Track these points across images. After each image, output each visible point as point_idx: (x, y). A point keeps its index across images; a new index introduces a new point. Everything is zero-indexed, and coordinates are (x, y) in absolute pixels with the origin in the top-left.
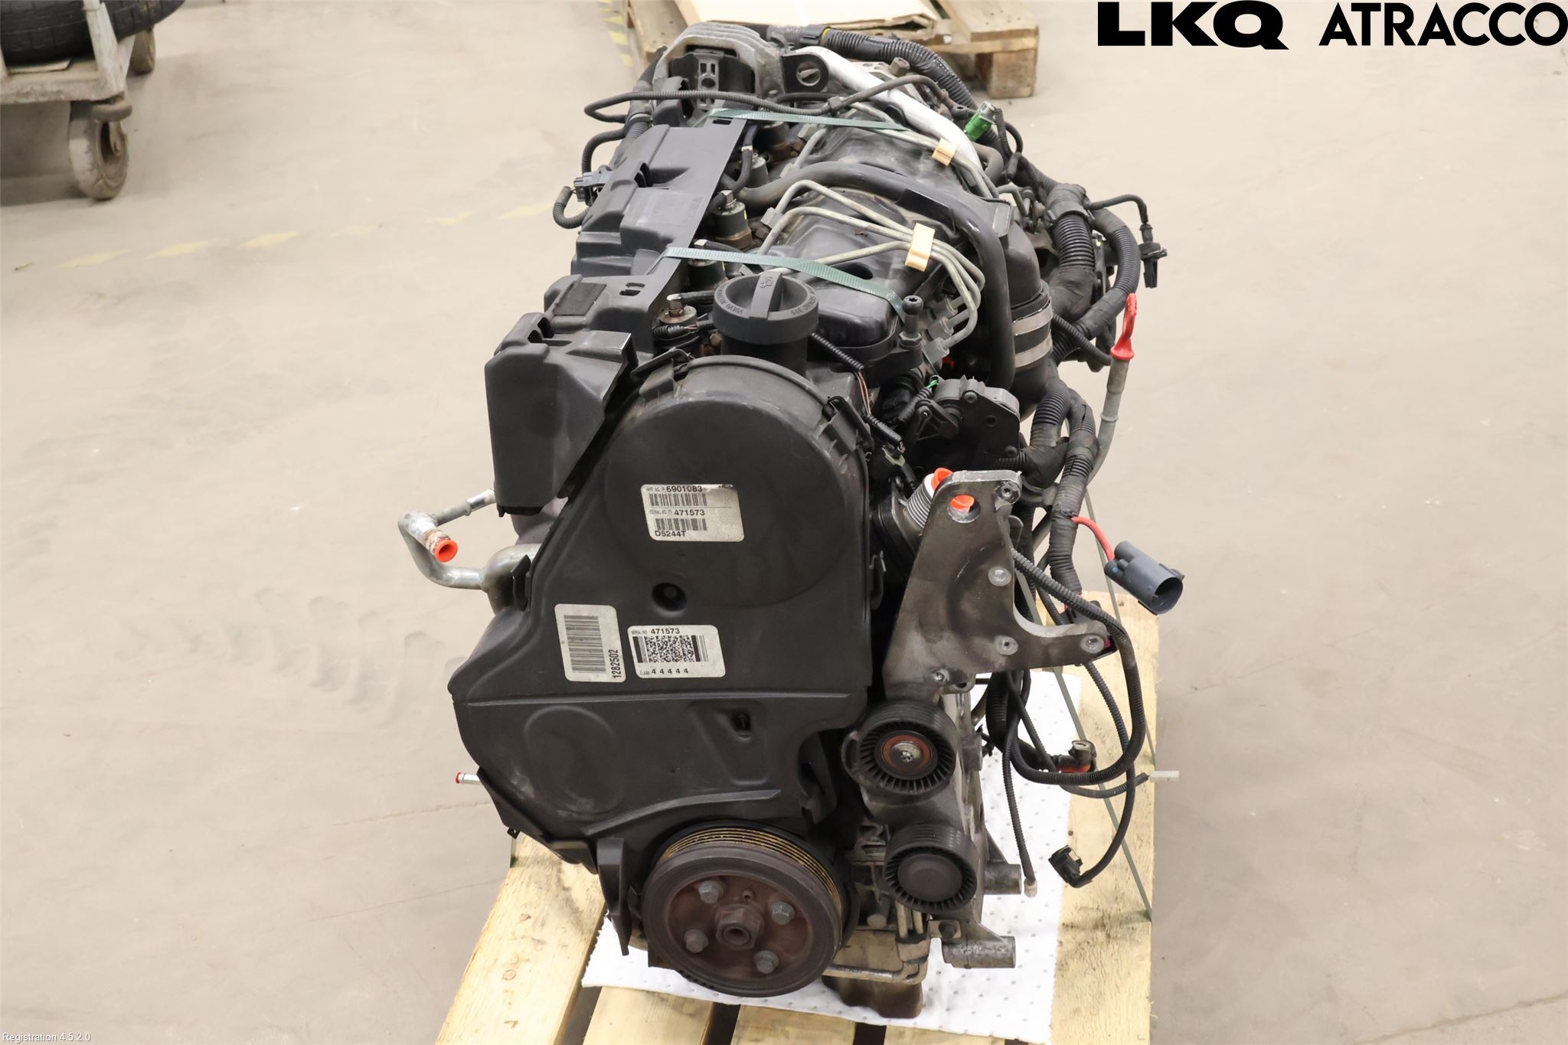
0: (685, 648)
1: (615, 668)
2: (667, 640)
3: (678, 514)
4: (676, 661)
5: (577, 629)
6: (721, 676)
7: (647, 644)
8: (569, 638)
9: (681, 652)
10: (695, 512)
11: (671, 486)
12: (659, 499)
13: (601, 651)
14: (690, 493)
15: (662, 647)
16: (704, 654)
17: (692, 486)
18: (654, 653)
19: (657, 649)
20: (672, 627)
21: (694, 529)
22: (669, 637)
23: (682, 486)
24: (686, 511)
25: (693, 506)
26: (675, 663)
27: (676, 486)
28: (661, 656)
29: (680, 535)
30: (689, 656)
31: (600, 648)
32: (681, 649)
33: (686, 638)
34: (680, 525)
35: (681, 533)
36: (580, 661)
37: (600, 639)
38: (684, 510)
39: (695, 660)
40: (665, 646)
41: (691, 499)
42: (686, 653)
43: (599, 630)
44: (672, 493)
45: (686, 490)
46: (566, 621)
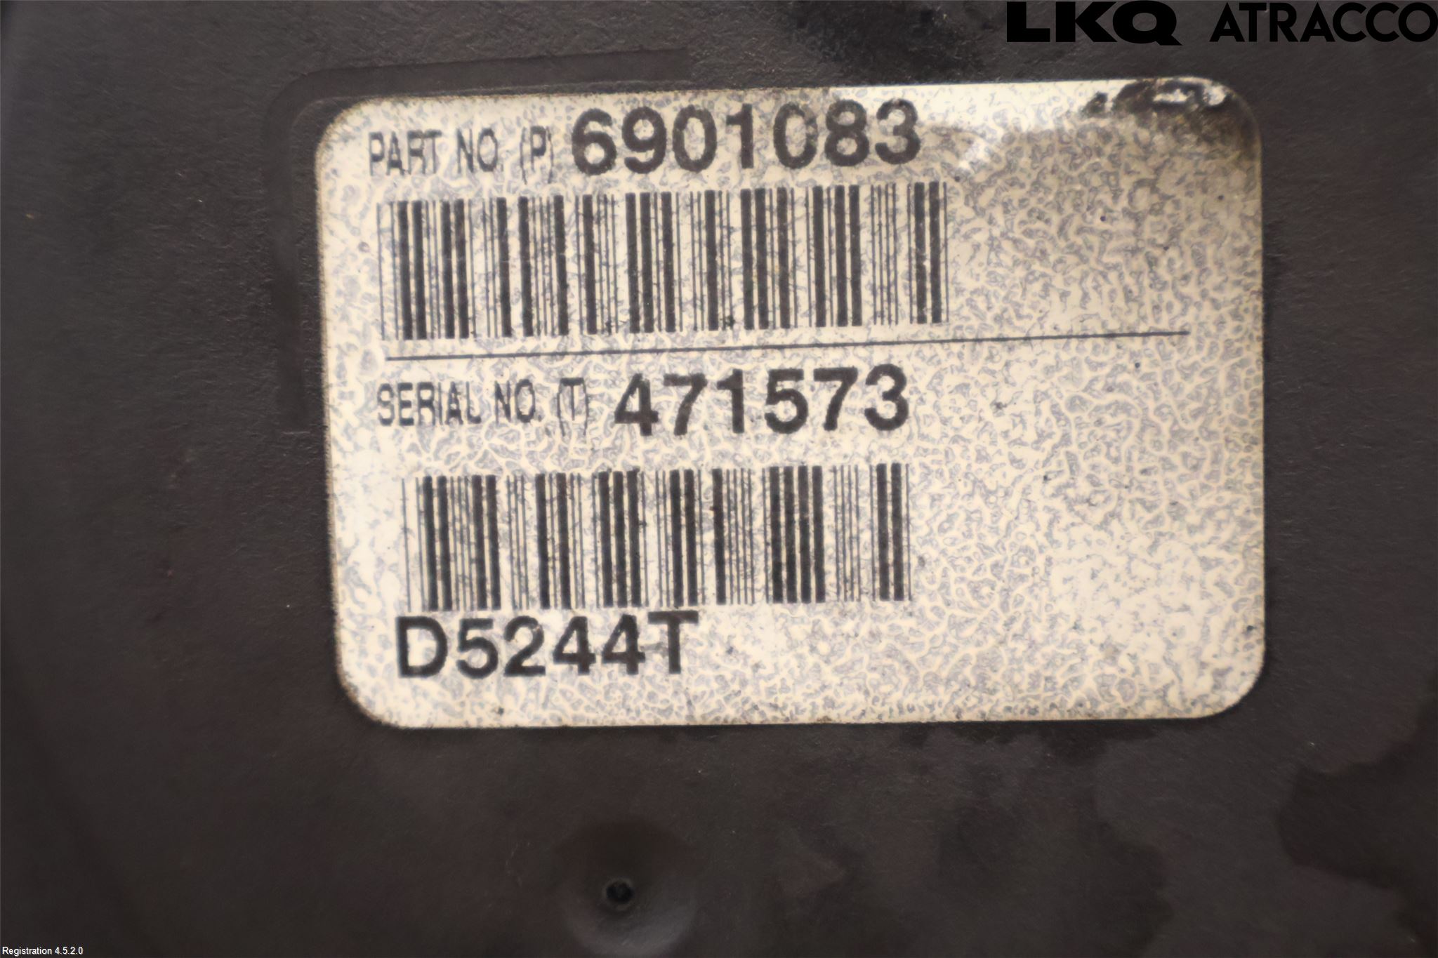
3: (647, 419)
10: (819, 398)
11: (615, 106)
12: (480, 262)
14: (801, 182)
17: (819, 100)
21: (781, 590)
23: (723, 104)
24: (734, 383)
25: (804, 331)
27: (669, 106)
29: (633, 659)
34: (653, 543)
35: (652, 635)
38: (716, 370)
41: (801, 252)
44: (622, 182)
45: (766, 152)
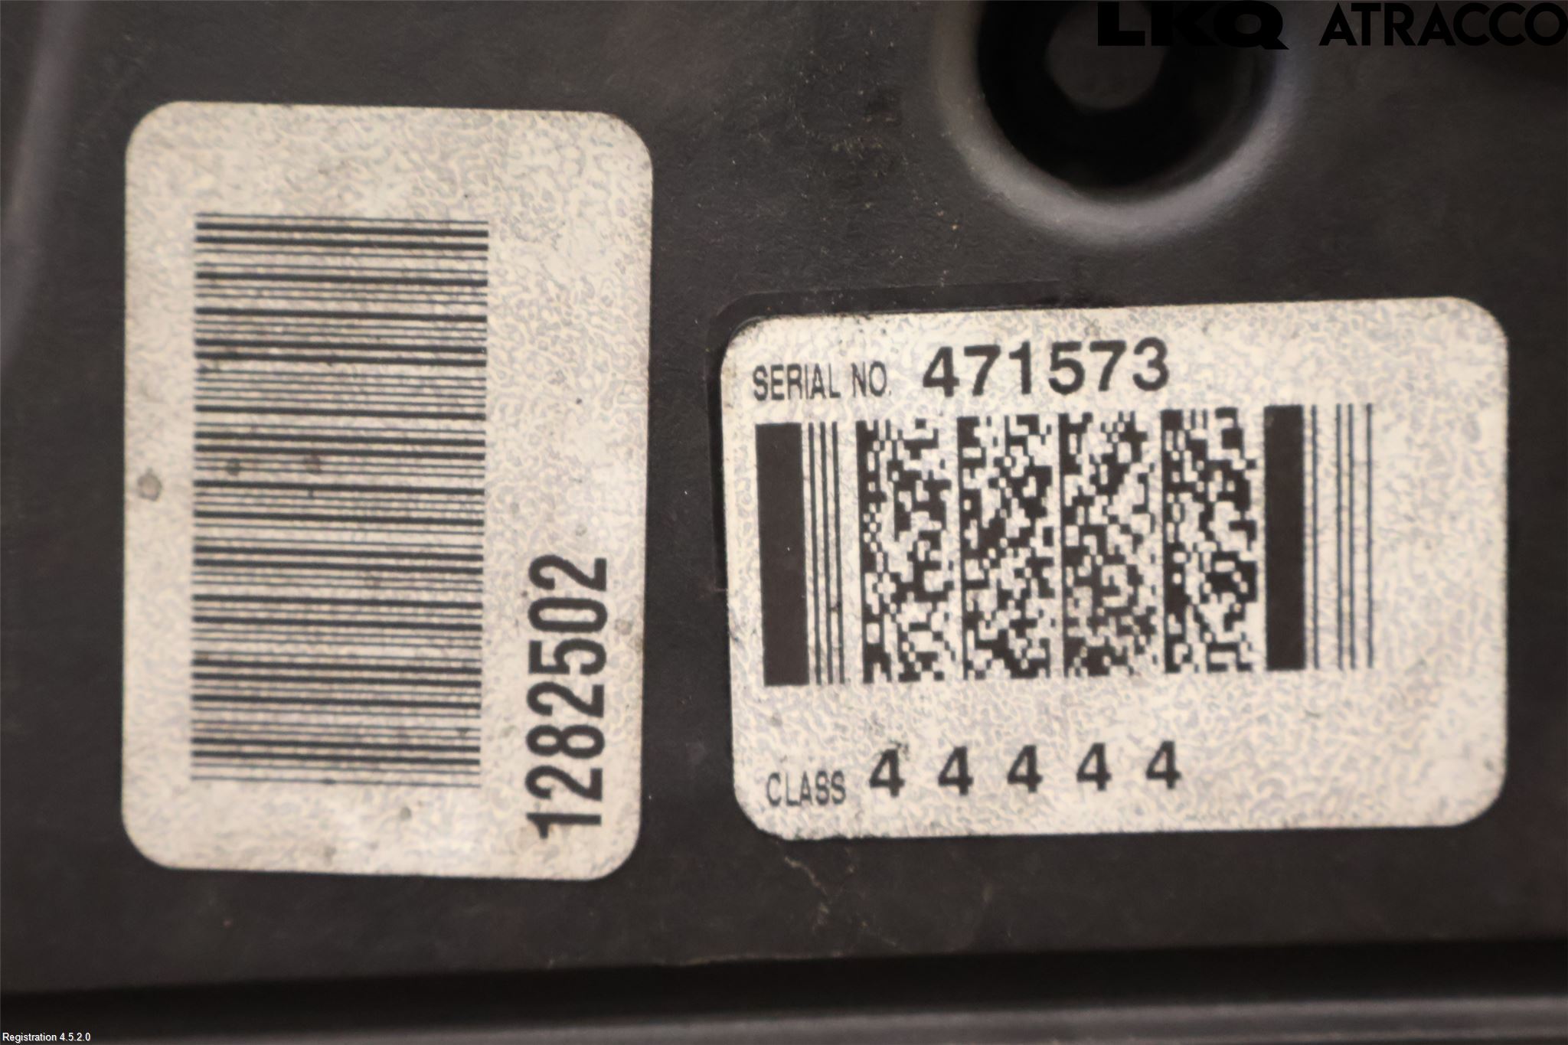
0: (1190, 533)
1: (562, 737)
2: (1047, 453)
4: (1096, 663)
5: (297, 350)
6: (1456, 814)
7: (868, 499)
8: (209, 443)
9: (1153, 576)
13: (469, 565)
15: (993, 533)
16: (1346, 592)
18: (912, 589)
19: (949, 548)
20: (1111, 321)
22: (1066, 427)
26: (1082, 683)
28: (971, 620)
30: (1214, 612)
31: (458, 540)
32: (1154, 544)
33: (1211, 434)
36: (273, 670)
37: (471, 451)
39: (1257, 653)
40: (1018, 520)
42: (1193, 582)
43: (475, 355)
46: (208, 276)
